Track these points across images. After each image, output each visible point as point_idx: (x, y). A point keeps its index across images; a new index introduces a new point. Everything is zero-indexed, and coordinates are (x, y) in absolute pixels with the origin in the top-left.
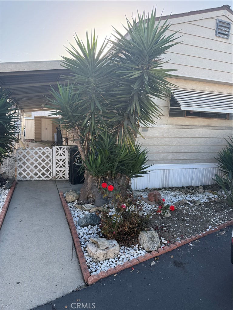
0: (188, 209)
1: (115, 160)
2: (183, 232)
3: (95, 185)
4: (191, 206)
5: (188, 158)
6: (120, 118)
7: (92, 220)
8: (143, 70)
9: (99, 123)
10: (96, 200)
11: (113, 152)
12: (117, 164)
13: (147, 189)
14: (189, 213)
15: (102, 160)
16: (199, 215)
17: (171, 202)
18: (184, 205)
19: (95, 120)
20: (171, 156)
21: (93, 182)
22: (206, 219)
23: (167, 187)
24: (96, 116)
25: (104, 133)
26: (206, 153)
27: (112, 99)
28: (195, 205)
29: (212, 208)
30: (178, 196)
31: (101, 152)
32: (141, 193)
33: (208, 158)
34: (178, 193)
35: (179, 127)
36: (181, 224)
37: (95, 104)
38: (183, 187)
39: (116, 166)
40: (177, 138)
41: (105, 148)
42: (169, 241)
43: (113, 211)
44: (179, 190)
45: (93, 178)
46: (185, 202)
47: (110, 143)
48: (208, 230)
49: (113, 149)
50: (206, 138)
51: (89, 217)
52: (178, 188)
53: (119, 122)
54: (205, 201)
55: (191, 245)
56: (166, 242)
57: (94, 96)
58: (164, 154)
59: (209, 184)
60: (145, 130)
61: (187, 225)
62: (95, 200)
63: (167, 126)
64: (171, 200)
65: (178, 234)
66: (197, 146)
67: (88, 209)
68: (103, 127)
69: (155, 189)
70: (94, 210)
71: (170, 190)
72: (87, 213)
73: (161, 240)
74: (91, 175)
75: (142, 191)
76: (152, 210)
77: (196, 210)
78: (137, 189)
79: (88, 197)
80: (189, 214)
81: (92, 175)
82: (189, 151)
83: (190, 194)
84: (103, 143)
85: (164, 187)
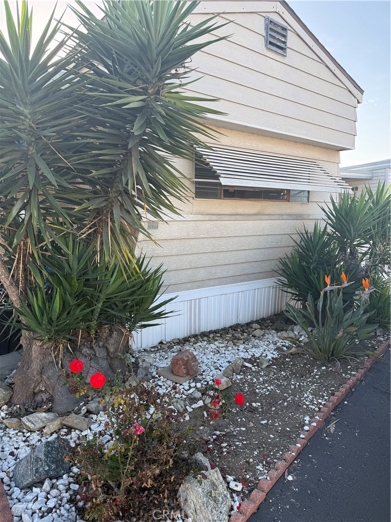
0: (252, 379)
1: (95, 299)
2: (264, 446)
3: (50, 362)
4: (253, 371)
5: (230, 274)
6: (101, 203)
7: (53, 463)
8: (146, 95)
9: (50, 215)
10: (56, 397)
11: (91, 280)
12: (100, 305)
13: (161, 343)
14: (257, 391)
15: (64, 302)
16: (275, 392)
17: (216, 369)
18: (241, 371)
19: (39, 208)
20: (201, 274)
21: (45, 355)
22: (293, 400)
23: (197, 333)
24: (41, 198)
25: (65, 237)
26: (257, 263)
27: (80, 157)
28: (261, 368)
29: (291, 370)
30: (223, 352)
31: (60, 283)
32: (152, 355)
33: (261, 271)
34: (221, 345)
35: (214, 217)
36: (252, 425)
37: (38, 169)
38: (224, 329)
39: (99, 310)
40: (212, 239)
41: (70, 272)
42: (244, 481)
43: (101, 419)
44: (221, 336)
45: (45, 347)
46: (241, 364)
47: (81, 261)
48: (306, 428)
49: (90, 272)
50: (258, 237)
51: (42, 457)
52: (218, 333)
53: (98, 212)
54: (274, 356)
55: (290, 478)
56: (239, 487)
57: (34, 151)
58: (190, 272)
59: (265, 317)
60: (154, 226)
61: (263, 422)
62: (52, 396)
63: (193, 216)
64: (215, 363)
65: (256, 453)
66: (243, 252)
67: (38, 426)
68: (61, 224)
69: (178, 341)
70: (54, 426)
71: (205, 338)
72: (34, 438)
73: (228, 483)
74: (38, 340)
75: (153, 350)
76: (185, 397)
77: (266, 381)
78: (143, 348)
79: (36, 391)
80: (256, 393)
81: (42, 340)
82: (232, 261)
83: (242, 342)
84: (64, 262)
85: (193, 333)
